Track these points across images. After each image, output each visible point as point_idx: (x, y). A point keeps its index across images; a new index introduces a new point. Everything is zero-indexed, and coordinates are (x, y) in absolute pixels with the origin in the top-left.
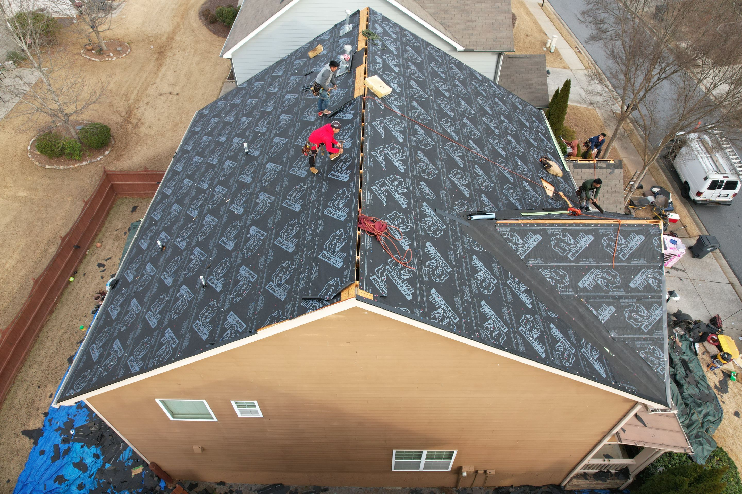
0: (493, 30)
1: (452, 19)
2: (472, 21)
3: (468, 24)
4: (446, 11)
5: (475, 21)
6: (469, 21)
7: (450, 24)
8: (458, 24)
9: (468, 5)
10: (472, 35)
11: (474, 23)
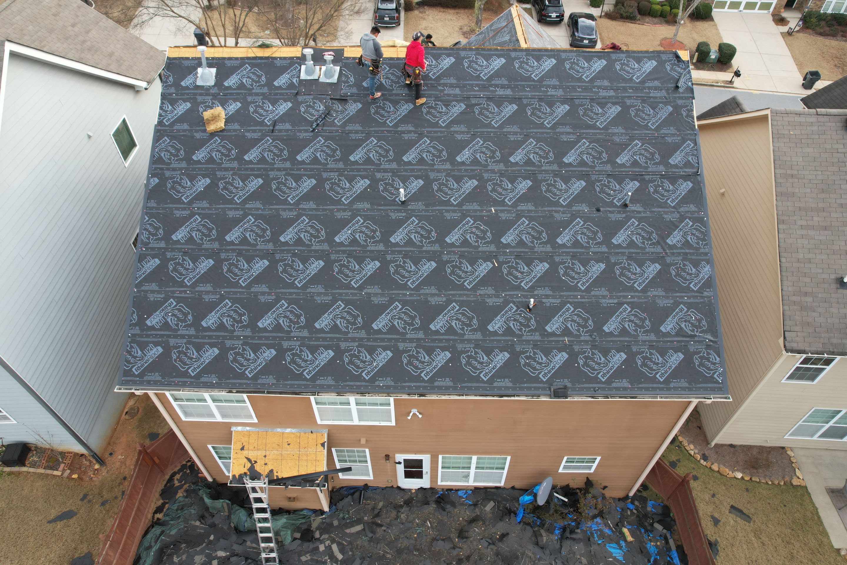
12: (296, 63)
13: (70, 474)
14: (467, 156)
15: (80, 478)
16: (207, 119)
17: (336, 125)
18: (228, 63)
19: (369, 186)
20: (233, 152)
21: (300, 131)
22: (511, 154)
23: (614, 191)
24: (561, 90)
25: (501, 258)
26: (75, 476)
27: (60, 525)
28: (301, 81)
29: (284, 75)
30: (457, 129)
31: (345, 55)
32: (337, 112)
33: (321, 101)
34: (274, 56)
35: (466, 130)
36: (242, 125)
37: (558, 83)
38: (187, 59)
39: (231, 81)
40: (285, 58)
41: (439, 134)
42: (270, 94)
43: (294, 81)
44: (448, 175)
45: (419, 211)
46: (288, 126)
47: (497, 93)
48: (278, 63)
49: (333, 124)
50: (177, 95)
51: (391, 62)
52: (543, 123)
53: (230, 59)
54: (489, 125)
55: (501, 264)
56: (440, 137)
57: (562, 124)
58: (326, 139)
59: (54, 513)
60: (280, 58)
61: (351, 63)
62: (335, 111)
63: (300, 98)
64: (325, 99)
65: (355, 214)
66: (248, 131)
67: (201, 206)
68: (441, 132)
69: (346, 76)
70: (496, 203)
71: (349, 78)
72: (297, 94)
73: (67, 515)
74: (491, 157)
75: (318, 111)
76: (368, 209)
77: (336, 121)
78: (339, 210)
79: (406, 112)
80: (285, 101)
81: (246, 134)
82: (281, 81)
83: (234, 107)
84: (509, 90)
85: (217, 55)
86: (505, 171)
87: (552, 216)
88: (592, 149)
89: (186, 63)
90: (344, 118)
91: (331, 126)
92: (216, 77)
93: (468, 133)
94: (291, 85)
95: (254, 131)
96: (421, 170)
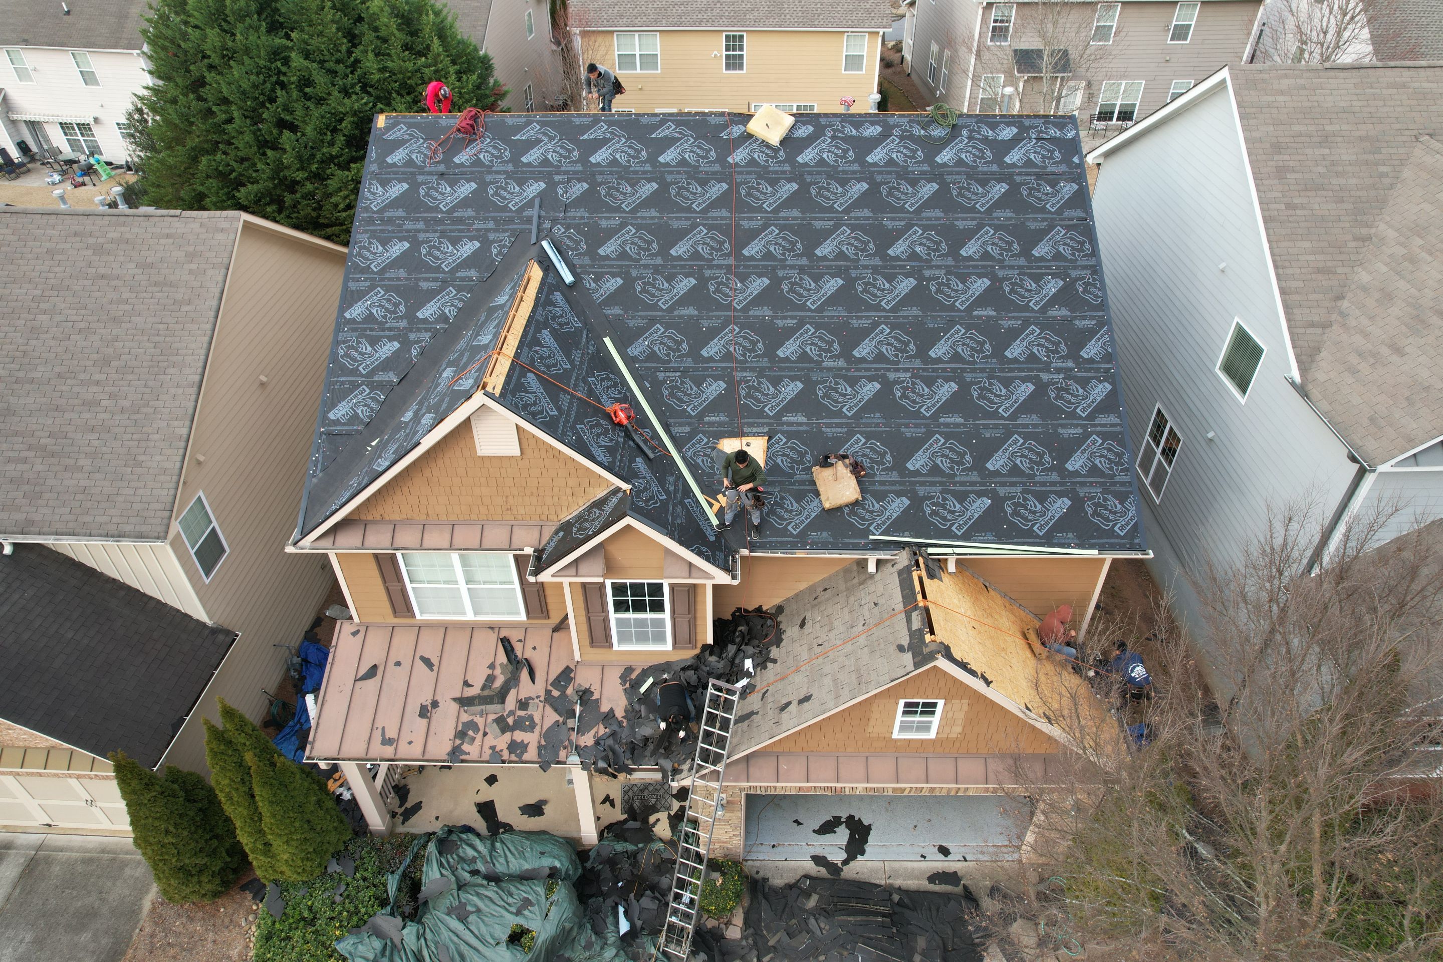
0: (1407, 399)
1: (1372, 318)
2: (1398, 351)
3: (1385, 351)
4: (1387, 298)
5: (1402, 355)
6: (1393, 347)
7: (1353, 323)
8: (1366, 335)
10: (1355, 373)
11: (1395, 358)
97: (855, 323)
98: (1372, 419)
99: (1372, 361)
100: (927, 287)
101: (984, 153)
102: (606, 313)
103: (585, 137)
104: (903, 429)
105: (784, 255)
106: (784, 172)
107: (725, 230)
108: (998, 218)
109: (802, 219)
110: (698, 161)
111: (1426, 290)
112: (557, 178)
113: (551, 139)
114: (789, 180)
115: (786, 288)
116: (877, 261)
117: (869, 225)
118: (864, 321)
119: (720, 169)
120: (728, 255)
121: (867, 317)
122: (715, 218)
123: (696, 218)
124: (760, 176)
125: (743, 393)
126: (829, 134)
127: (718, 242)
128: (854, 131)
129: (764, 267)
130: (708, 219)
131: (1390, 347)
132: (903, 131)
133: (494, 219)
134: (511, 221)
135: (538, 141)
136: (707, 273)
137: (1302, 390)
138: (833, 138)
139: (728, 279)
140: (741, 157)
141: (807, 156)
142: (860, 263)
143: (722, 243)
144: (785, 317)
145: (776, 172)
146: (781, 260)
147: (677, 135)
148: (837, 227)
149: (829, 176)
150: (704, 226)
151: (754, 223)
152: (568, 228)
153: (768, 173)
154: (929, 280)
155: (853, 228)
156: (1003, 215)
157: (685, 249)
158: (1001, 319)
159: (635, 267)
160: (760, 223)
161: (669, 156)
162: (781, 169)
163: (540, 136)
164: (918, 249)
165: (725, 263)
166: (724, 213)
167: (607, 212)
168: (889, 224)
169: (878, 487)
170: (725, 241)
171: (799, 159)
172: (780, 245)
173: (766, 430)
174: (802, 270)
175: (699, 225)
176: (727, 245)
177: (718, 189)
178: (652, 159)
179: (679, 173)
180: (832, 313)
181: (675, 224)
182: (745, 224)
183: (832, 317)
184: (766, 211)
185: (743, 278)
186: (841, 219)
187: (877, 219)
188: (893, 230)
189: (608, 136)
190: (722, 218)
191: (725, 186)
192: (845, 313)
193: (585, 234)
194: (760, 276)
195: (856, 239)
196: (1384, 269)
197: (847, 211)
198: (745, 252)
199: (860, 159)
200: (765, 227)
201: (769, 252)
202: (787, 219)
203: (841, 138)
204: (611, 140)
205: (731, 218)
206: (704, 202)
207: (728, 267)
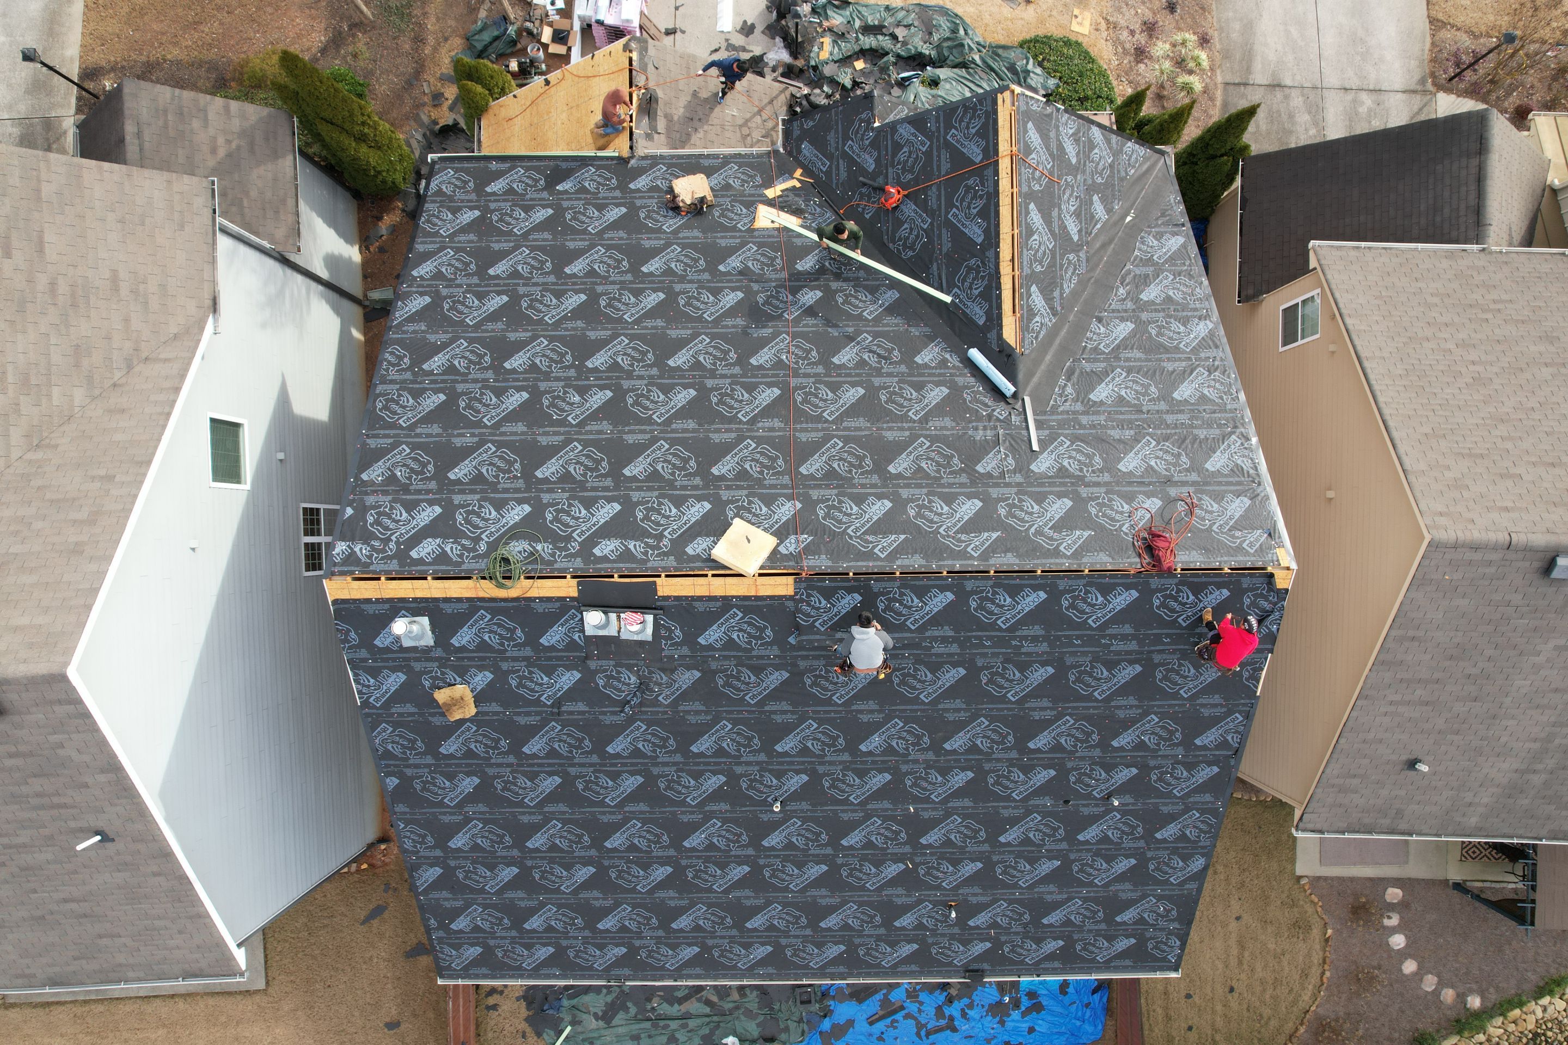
0: (143, 224)
1: (108, 338)
2: (115, 279)
3: (124, 291)
4: (79, 351)
5: (115, 272)
6: (115, 288)
7: (128, 345)
8: (127, 320)
9: (53, 284)
10: (163, 287)
11: (122, 275)
12: (573, 607)
13: (359, 867)
14: (876, 744)
15: (372, 866)
16: (445, 704)
17: (661, 705)
18: (448, 609)
19: (725, 783)
20: (502, 743)
21: (604, 713)
22: (947, 739)
23: (1097, 780)
24: (1045, 644)
25: (918, 859)
26: (365, 866)
27: (375, 923)
28: (589, 639)
29: (555, 628)
30: (862, 707)
31: (660, 593)
32: (660, 685)
33: (629, 668)
34: (528, 595)
35: (877, 707)
36: (505, 705)
37: (1043, 632)
38: (368, 601)
39: (463, 638)
40: (549, 599)
41: (833, 715)
42: (539, 659)
43: (576, 637)
44: (846, 768)
45: (802, 811)
46: (581, 707)
47: (933, 651)
48: (540, 608)
49: (655, 703)
50: (375, 660)
51: (746, 603)
52: (1005, 696)
53: (447, 600)
54: (916, 700)
55: (916, 865)
56: (835, 719)
57: (1036, 697)
58: (649, 724)
59: (363, 915)
60: (541, 599)
61: (673, 607)
62: (656, 683)
63: (593, 664)
64: (637, 665)
65: (708, 817)
66: (519, 714)
67: (477, 809)
68: (835, 712)
69: (668, 629)
70: (916, 800)
71: (671, 631)
72: (586, 658)
73: (377, 912)
74: (913, 744)
75: (629, 684)
76: (726, 811)
77: (660, 698)
78: (683, 813)
79: (777, 683)
80: (568, 668)
81: (515, 718)
82: (553, 637)
83: (483, 678)
84: (955, 645)
85: (419, 594)
86: (935, 761)
87: (998, 813)
88: (1077, 729)
89: (370, 609)
90: (673, 694)
91: (654, 706)
92: (433, 632)
93: (879, 712)
94: (572, 646)
95: (528, 714)
96: (803, 763)
97: (660, 323)
98: (182, 227)
99: (142, 287)
100: (574, 360)
101: (466, 520)
102: (927, 329)
103: (995, 535)
104: (625, 236)
105: (733, 390)
106: (728, 488)
107: (801, 415)
108: (473, 435)
109: (709, 431)
110: (840, 502)
111: (43, 331)
112: (1019, 478)
113: (1039, 532)
114: (722, 478)
115: (732, 354)
116: (626, 384)
117: (629, 424)
118: (649, 325)
119: (811, 492)
120: (797, 388)
121: (646, 328)
122: (814, 430)
123: (838, 429)
124: (760, 482)
125: (779, 261)
126: (665, 542)
127: (809, 402)
128: (631, 547)
129: (756, 376)
130: (823, 429)
131: (117, 290)
132: (566, 549)
133: (1082, 427)
134: (1061, 425)
135: (1056, 527)
136: (820, 369)
137: (214, 307)
138: (660, 537)
139: (797, 363)
140: (783, 509)
141: (697, 510)
142: (645, 382)
143: (805, 401)
144: (734, 326)
145: (739, 488)
146: (737, 383)
147: (870, 538)
148: (668, 422)
149: (671, 484)
150: (827, 421)
151: (767, 425)
152: (990, 417)
153: (749, 487)
154: (572, 366)
155: (649, 421)
156: (465, 439)
157: (848, 394)
158: (503, 330)
159: (903, 374)
160: (760, 425)
161: (879, 508)
162: (732, 493)
163: (1056, 536)
164: (577, 398)
165: (800, 380)
166: (803, 437)
167: (947, 436)
168: (606, 426)
169: (656, 195)
170: (801, 403)
171: (708, 506)
172: (736, 400)
173: (756, 233)
174: (713, 374)
175: (833, 422)
176: (799, 399)
177: (812, 466)
178: (900, 504)
179: (863, 486)
180: (682, 332)
181: (861, 422)
182: (777, 423)
183: (683, 328)
184: (752, 438)
185: (779, 364)
186: (662, 432)
187: (619, 432)
188: (601, 420)
189: (963, 537)
190: (806, 430)
191: (803, 470)
192: (668, 332)
193: (969, 410)
194: (761, 367)
195: (647, 409)
196: (56, 391)
197: (654, 440)
198: (777, 392)
199: (629, 507)
200: (753, 421)
201: (749, 393)
202: (727, 431)
203: (650, 535)
204: (957, 532)
205: (795, 430)
206: (828, 449)
207: (796, 375)
